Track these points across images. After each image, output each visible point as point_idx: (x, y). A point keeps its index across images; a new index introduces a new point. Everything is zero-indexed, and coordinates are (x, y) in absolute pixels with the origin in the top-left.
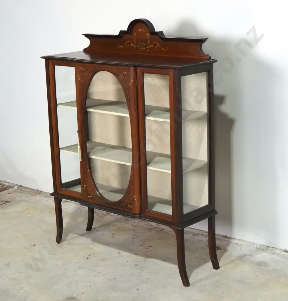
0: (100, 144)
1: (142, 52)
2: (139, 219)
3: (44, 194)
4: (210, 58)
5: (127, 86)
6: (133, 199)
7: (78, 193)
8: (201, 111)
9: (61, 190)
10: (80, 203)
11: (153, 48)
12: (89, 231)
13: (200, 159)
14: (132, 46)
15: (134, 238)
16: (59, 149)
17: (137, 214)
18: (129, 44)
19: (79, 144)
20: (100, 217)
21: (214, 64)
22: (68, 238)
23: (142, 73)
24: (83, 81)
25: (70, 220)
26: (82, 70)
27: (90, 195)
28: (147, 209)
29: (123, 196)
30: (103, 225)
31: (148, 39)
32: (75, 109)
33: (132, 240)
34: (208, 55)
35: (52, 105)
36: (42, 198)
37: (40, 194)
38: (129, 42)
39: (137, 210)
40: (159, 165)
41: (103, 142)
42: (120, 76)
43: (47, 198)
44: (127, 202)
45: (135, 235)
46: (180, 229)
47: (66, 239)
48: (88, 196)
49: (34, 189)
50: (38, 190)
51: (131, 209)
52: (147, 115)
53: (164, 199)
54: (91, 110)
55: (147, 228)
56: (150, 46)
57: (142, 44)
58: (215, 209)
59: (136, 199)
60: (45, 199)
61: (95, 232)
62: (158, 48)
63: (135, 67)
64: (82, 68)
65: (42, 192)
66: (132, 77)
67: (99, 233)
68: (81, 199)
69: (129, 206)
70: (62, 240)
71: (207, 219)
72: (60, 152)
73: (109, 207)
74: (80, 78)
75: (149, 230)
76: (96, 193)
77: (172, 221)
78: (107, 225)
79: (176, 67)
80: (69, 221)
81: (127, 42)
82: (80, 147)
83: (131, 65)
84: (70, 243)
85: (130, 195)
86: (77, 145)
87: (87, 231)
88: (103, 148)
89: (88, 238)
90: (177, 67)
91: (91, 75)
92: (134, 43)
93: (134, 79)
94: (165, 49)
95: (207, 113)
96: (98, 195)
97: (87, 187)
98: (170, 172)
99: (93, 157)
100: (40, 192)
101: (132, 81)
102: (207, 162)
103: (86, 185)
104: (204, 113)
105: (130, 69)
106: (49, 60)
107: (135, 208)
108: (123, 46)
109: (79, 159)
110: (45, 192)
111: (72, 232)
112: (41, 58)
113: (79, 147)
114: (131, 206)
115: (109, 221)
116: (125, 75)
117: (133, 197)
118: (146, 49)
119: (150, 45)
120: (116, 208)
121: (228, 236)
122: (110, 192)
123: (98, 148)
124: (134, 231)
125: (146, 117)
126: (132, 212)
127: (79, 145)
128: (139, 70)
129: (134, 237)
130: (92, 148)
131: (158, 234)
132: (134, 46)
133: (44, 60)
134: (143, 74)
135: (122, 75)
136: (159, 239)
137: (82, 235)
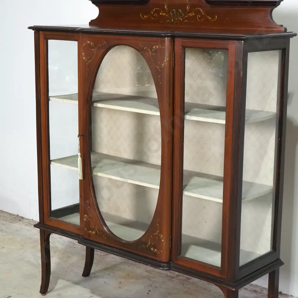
0: (108, 157)
1: (176, 23)
2: (167, 270)
3: (27, 221)
4: (286, 30)
5: (158, 68)
6: (159, 239)
7: (74, 226)
8: (265, 110)
9: (51, 220)
10: (77, 241)
11: (194, 17)
12: (87, 278)
13: (260, 183)
14: (162, 15)
15: (149, 291)
16: (49, 161)
17: (164, 263)
18: (157, 12)
19: (79, 154)
20: (101, 256)
21: (291, 39)
22: (58, 286)
23: (183, 47)
24: (90, 61)
25: (60, 259)
26: (89, 45)
27: (92, 230)
28: (180, 256)
29: (143, 233)
30: (106, 269)
31: (187, 4)
32: (76, 103)
33: (148, 293)
34: (282, 26)
35: (42, 98)
36: (23, 226)
37: (20, 220)
38: (157, 9)
39: (164, 256)
40: (200, 190)
41: (112, 154)
42: (149, 52)
43: (30, 227)
44: (149, 243)
45: (151, 286)
46: (234, 290)
47: (54, 288)
48: (90, 232)
49: (12, 214)
50: (18, 216)
51: (155, 254)
52: (187, 112)
53: (200, 239)
54: (99, 105)
55: (167, 275)
56: (190, 15)
57: (177, 11)
58: (280, 258)
59: (164, 240)
60: (27, 228)
61: (95, 278)
62: (202, 17)
63: (173, 38)
64: (89, 42)
65: (23, 218)
66: (167, 54)
67: (101, 281)
68: (79, 235)
69: (152, 249)
70: (49, 290)
71: (267, 275)
72: (51, 165)
73: (120, 249)
74: (86, 56)
75: (169, 278)
76: (103, 228)
77: (220, 276)
78: (110, 269)
79: (242, 35)
80: (58, 260)
81: (154, 9)
82: (81, 158)
83: (167, 35)
84: (60, 295)
85: (155, 234)
86: (77, 156)
87: (84, 278)
88: (112, 162)
89: (85, 287)
90: (244, 37)
91: (102, 51)
92: (164, 11)
93: (170, 56)
94: (213, 17)
95: (276, 114)
96: (105, 231)
97: (90, 217)
98: (221, 201)
99: (99, 174)
100: (21, 219)
101: (166, 59)
102: (272, 187)
103: (88, 215)
104: (271, 114)
105: (165, 41)
106: (40, 32)
107: (161, 253)
108: (149, 16)
109: (80, 177)
110: (27, 218)
111: (63, 279)
112: (28, 28)
113: (79, 159)
114: (156, 250)
115: (114, 263)
116: (156, 50)
117: (159, 237)
118: (184, 20)
119: (189, 13)
120: (131, 251)
121: (284, 293)
122: (121, 226)
123: (106, 161)
124: (149, 279)
125: (185, 116)
126: (157, 259)
127: (79, 157)
128: (178, 42)
129: (150, 289)
130: (97, 162)
131: (183, 285)
132: (165, 15)
133: (32, 32)
134: (184, 49)
135: (151, 50)
136: (186, 293)
137: (77, 283)
